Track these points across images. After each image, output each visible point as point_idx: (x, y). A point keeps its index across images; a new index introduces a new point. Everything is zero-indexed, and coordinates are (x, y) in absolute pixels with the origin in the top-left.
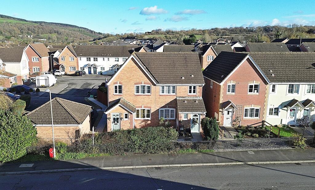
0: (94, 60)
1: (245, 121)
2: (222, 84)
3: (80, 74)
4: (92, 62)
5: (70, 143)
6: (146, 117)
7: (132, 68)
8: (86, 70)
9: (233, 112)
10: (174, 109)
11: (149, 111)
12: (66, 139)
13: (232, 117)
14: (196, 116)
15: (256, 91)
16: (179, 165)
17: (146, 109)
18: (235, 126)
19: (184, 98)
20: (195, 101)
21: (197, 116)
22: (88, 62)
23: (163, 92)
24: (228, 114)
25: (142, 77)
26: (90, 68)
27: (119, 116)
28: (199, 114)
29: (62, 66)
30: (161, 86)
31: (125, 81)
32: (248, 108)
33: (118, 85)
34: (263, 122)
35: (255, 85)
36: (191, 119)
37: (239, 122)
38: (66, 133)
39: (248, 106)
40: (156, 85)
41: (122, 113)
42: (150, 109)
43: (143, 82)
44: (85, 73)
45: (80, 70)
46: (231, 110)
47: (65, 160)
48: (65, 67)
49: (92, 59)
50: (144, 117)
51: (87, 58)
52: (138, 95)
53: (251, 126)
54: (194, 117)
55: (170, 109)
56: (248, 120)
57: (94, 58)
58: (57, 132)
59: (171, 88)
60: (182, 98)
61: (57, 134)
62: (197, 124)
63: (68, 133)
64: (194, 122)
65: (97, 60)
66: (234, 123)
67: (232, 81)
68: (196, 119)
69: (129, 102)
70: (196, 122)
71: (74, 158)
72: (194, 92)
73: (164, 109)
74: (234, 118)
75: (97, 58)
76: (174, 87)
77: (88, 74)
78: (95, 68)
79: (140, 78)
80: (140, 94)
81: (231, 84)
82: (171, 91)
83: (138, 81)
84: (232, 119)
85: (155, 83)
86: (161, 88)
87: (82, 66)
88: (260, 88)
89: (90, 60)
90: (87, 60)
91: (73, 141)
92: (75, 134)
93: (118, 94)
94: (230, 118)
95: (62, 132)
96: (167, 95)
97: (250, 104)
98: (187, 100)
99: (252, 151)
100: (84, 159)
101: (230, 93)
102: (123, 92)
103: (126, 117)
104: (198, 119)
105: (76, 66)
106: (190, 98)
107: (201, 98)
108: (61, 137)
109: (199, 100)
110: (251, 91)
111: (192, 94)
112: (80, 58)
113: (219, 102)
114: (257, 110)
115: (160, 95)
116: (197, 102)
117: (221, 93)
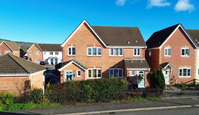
0: (56, 54)
1: (180, 79)
2: (160, 48)
3: (44, 63)
4: (54, 55)
5: (18, 95)
6: (97, 77)
7: (84, 32)
8: (49, 62)
9: (170, 72)
10: (122, 69)
11: (100, 71)
12: (14, 91)
13: (169, 76)
14: (141, 72)
15: (187, 54)
16: (132, 110)
17: (98, 69)
18: (172, 84)
19: (130, 59)
20: (140, 61)
21: (143, 73)
22: (51, 56)
23: (112, 54)
24: (166, 73)
25: (93, 40)
26: (52, 60)
27: (72, 73)
28: (144, 71)
29: (30, 58)
30: (111, 48)
31: (79, 43)
32: (182, 68)
33: (71, 47)
34: (194, 80)
35: (186, 49)
36: (138, 75)
37: (176, 80)
38: (14, 84)
39: (181, 66)
40: (107, 47)
41: (75, 71)
42: (100, 69)
43: (95, 45)
44: (48, 64)
45: (44, 60)
46: (168, 70)
47: (10, 111)
48: (32, 60)
49: (54, 53)
50: (96, 76)
51: (50, 53)
52: (90, 57)
53: (186, 84)
54: (140, 74)
55: (119, 69)
56: (182, 79)
57: (56, 53)
58: (4, 83)
59: (119, 50)
60: (129, 59)
61: (5, 85)
62: (143, 80)
63: (17, 84)
64: (140, 78)
65: (58, 54)
66: (172, 81)
67: (168, 46)
68: (142, 75)
69: (82, 63)
70: (142, 78)
71: (21, 108)
72: (139, 54)
73: (113, 69)
74: (171, 78)
75: (58, 53)
76: (121, 50)
77: (50, 64)
78: (56, 60)
79: (92, 41)
80: (92, 55)
81: (167, 48)
82: (119, 53)
83: (90, 43)
84: (170, 78)
85: (105, 46)
86: (110, 50)
87: (46, 59)
88: (190, 52)
89: (52, 54)
90: (50, 54)
91: (22, 92)
92: (24, 85)
93: (71, 55)
94: (168, 77)
95: (10, 82)
96: (116, 57)
97: (183, 65)
98: (133, 61)
99: (195, 97)
100: (32, 109)
101: (167, 55)
102: (76, 53)
103: (79, 74)
104: (143, 76)
105: (41, 58)
106: (135, 59)
107: (144, 59)
108: (9, 88)
109: (143, 61)
110: (183, 54)
111: (137, 55)
112: (45, 52)
113: (159, 64)
114: (189, 70)
115: (110, 57)
116: (141, 62)
117: (160, 55)
